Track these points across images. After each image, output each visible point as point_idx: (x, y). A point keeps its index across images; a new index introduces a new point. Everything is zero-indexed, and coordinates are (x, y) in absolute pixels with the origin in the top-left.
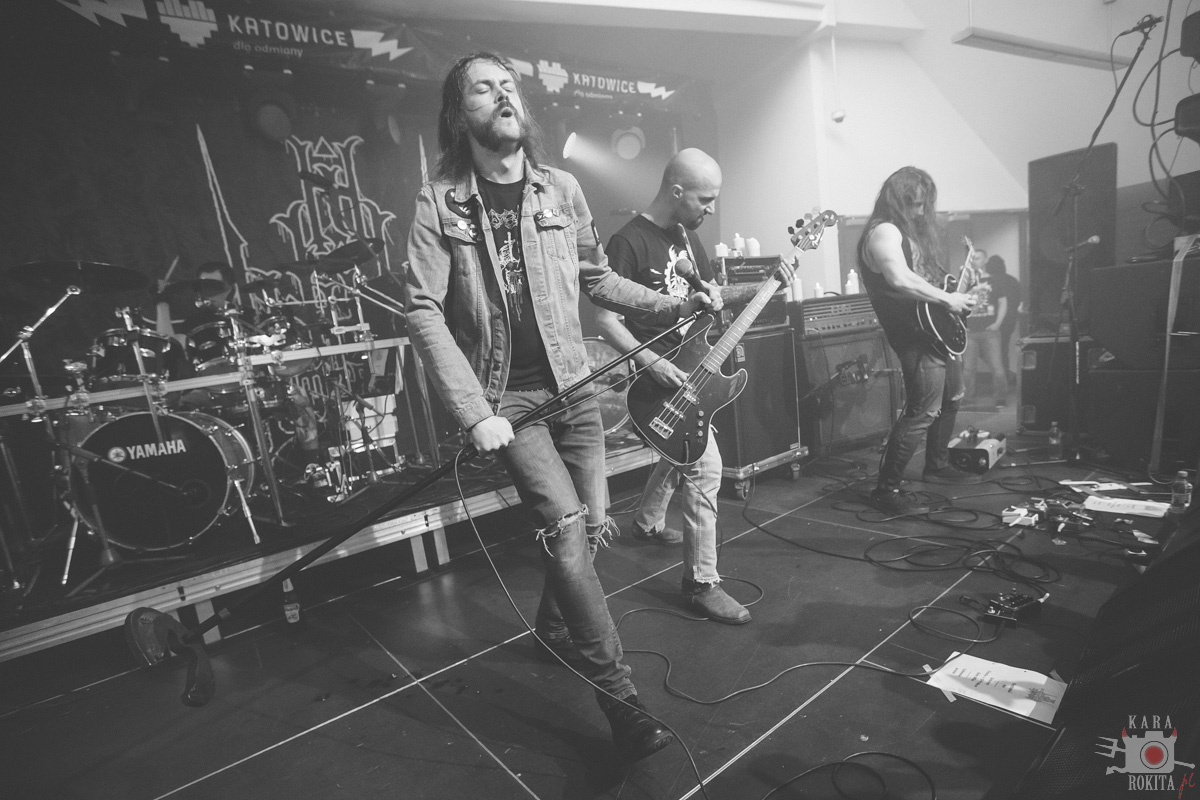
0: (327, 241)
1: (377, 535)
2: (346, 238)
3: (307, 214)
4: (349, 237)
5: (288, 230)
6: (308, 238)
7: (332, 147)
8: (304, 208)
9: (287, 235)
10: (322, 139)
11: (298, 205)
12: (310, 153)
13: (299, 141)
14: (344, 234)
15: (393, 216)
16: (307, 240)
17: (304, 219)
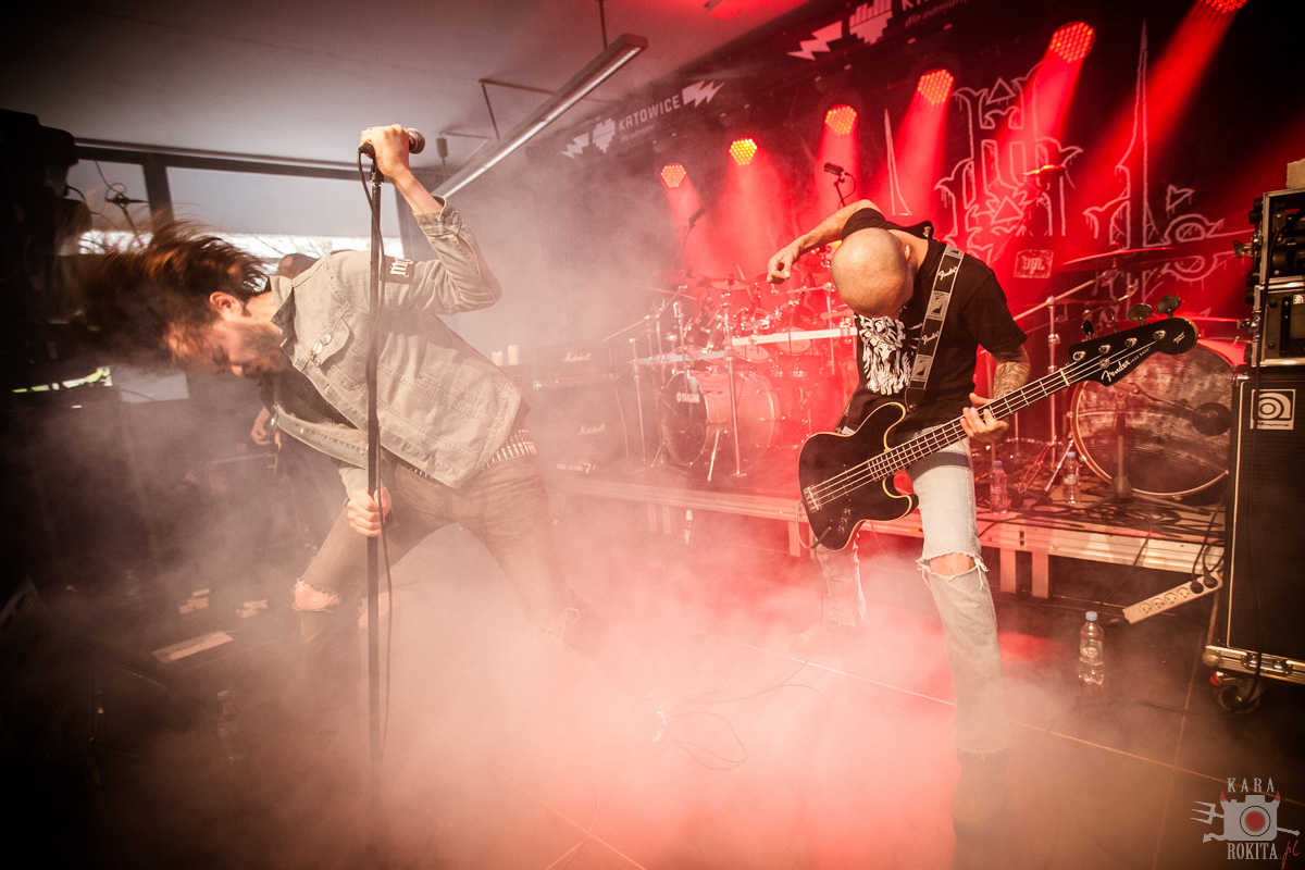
0: (991, 198)
1: (1003, 534)
2: (1012, 191)
3: (972, 172)
4: (1016, 189)
5: (951, 194)
6: (969, 197)
7: (1011, 85)
8: (970, 167)
9: (949, 199)
10: (1000, 80)
11: (963, 165)
12: (984, 101)
13: (973, 92)
14: (1011, 187)
15: (1080, 150)
16: (969, 200)
17: (968, 178)
